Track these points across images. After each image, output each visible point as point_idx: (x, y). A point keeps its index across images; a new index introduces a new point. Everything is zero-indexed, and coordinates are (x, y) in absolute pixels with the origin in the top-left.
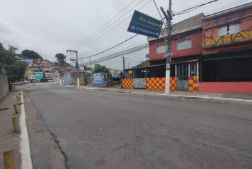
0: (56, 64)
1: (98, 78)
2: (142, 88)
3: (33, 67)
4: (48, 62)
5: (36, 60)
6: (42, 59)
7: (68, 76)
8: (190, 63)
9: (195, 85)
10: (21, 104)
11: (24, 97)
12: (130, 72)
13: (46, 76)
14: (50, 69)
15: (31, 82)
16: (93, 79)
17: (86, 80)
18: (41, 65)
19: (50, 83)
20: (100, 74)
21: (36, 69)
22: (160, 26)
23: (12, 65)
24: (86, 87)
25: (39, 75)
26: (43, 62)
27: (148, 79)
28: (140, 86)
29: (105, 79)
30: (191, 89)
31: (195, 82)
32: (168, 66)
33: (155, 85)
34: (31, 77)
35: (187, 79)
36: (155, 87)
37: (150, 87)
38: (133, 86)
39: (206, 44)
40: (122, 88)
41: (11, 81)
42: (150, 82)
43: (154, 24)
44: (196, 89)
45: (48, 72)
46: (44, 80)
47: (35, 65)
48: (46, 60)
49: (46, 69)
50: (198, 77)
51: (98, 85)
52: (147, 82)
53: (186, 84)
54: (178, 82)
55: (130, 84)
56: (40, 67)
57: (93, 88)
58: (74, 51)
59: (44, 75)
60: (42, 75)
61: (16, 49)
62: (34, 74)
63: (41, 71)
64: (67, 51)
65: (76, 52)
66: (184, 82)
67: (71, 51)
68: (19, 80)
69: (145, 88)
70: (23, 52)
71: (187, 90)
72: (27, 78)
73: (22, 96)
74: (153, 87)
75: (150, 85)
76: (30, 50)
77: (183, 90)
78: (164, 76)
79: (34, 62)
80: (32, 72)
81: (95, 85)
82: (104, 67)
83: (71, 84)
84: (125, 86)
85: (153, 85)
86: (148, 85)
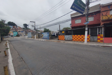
0: (23, 28)
1: (46, 35)
2: (69, 40)
3: (13, 29)
4: (20, 27)
5: (14, 27)
6: (17, 26)
7: (30, 34)
8: (98, 27)
9: (101, 39)
10: (8, 49)
11: (9, 44)
12: (63, 32)
13: (19, 34)
14: (21, 31)
15: (12, 37)
16: (43, 36)
17: (39, 36)
18: (17, 29)
19: (20, 37)
20: (46, 33)
21: (14, 31)
22: (85, 7)
23: (3, 28)
24: (40, 39)
25: (16, 33)
26: (17, 27)
27: (73, 36)
28: (69, 39)
29: (49, 36)
30: (99, 41)
31: (101, 37)
32: (87, 29)
33: (77, 38)
34: (12, 34)
35: (96, 36)
36: (77, 40)
37: (74, 40)
38: (64, 39)
39: (103, 18)
40: (59, 40)
41: (2, 36)
42: (74, 37)
43: (83, 6)
44: (102, 41)
45: (20, 32)
46: (18, 36)
47: (14, 29)
48: (19, 27)
49: (19, 31)
50: (103, 35)
51: (46, 39)
52: (73, 37)
53: (95, 38)
54: (91, 37)
56: (16, 30)
57: (43, 40)
58: (34, 22)
59: (18, 33)
60: (17, 33)
61: (5, 21)
62: (13, 33)
63: (16, 31)
64: (30, 22)
65: (35, 22)
66: (94, 37)
67: (32, 22)
68: (6, 35)
69: (72, 40)
70: (8, 23)
71: (97, 42)
72: (10, 35)
73: (8, 44)
74: (76, 40)
75: (74, 38)
76: (11, 22)
77: (94, 41)
78: (84, 34)
79: (13, 27)
80: (12, 32)
81: (44, 38)
82: (48, 30)
83: (32, 38)
84: (60, 39)
85: (76, 38)
86: (73, 38)
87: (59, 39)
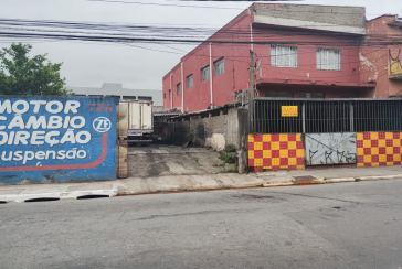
2: (340, 165)
27: (360, 136)
33: (382, 151)
36: (382, 158)
37: (368, 159)
38: (302, 161)
40: (252, 168)
42: (367, 144)
52: (359, 144)
55: (292, 153)
69: (353, 163)
74: (375, 158)
75: (367, 151)
84: (267, 162)
85: (375, 151)
86: (361, 152)
87: (258, 162)
